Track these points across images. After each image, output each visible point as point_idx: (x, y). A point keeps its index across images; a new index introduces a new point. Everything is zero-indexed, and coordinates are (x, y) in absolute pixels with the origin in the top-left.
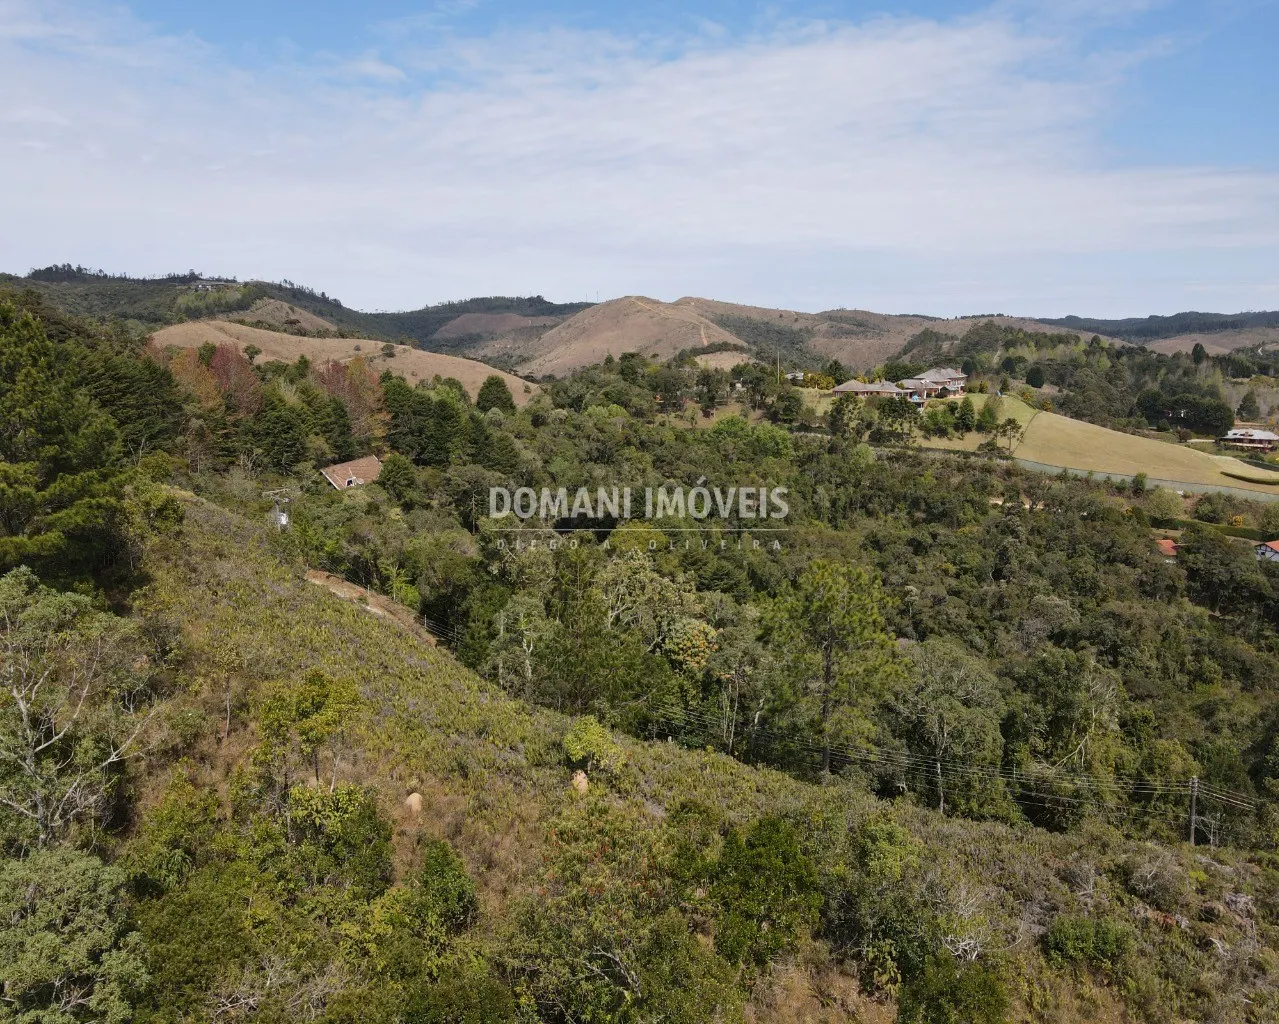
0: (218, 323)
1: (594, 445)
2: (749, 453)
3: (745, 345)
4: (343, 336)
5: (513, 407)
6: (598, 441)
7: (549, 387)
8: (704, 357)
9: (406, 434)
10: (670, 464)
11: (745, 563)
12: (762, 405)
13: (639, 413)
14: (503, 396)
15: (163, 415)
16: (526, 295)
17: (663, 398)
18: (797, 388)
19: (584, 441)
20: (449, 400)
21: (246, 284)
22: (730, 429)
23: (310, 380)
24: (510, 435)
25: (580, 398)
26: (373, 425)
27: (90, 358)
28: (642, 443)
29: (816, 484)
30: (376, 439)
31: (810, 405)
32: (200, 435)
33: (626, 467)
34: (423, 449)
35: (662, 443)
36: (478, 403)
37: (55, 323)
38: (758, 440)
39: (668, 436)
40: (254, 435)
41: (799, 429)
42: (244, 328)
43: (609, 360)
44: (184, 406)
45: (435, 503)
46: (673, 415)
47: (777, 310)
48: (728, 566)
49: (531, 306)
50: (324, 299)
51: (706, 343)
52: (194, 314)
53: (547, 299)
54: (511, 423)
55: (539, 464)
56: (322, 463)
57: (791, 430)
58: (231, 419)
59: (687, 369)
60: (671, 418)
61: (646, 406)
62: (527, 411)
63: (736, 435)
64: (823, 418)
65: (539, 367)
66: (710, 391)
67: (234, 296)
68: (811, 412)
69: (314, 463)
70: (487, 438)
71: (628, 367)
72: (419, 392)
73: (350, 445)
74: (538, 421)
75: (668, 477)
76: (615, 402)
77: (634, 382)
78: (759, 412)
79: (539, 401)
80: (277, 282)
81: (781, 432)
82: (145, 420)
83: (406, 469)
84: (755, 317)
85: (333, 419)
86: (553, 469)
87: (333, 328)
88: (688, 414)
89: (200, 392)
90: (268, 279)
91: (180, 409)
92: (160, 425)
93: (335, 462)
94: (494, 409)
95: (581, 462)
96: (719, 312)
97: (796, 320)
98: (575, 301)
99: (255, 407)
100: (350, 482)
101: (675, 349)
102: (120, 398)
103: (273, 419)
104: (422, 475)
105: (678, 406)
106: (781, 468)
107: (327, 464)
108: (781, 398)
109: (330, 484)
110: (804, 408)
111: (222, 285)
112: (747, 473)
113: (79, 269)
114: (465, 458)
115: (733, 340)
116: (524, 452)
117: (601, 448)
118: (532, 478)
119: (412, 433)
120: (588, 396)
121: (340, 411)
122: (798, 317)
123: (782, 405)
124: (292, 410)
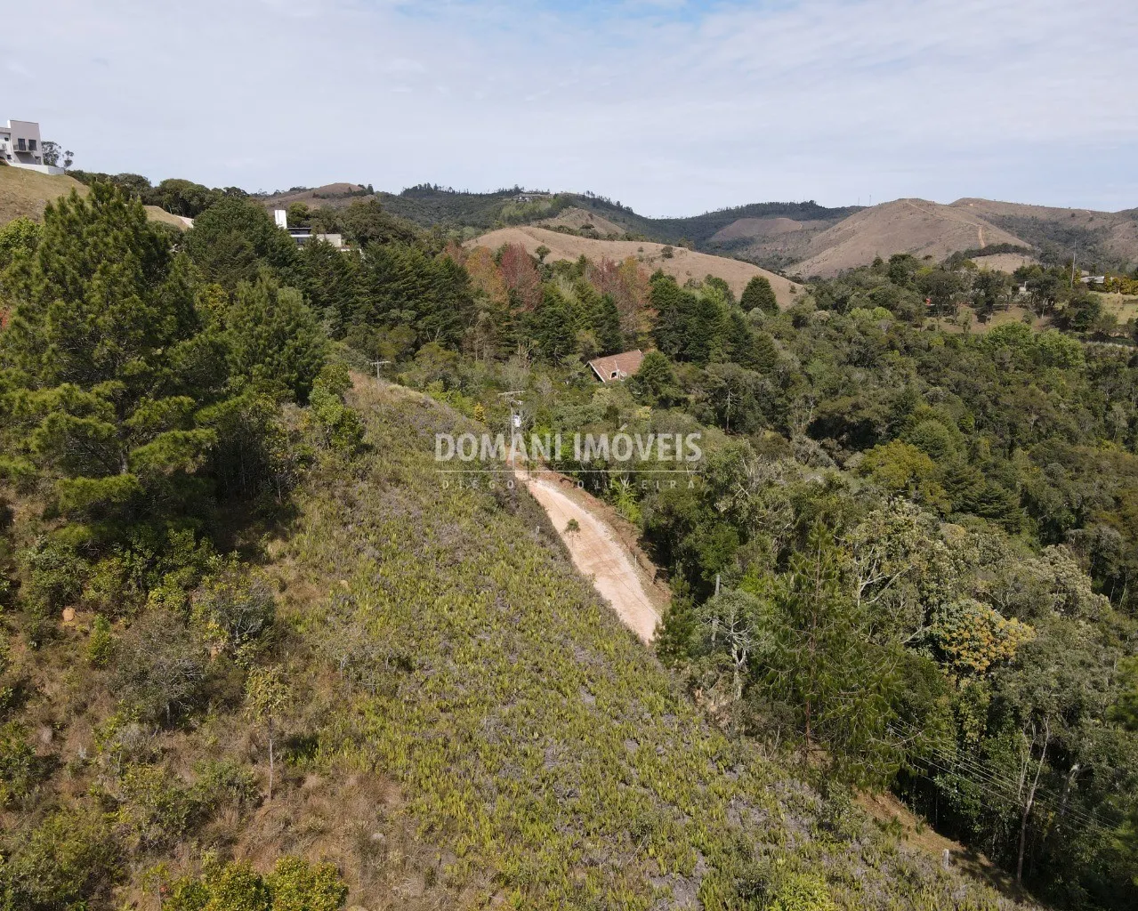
0: (530, 228)
1: (856, 348)
2: (1030, 362)
3: (1028, 246)
4: (629, 239)
5: (775, 307)
6: (860, 344)
7: (814, 288)
8: (980, 259)
9: (670, 331)
10: (937, 370)
11: (1018, 484)
12: (1049, 311)
13: (906, 316)
14: (767, 296)
15: (457, 308)
16: (799, 200)
17: (934, 301)
18: (1095, 293)
19: (845, 344)
20: (713, 299)
21: (556, 195)
22: (1009, 336)
23: (586, 278)
24: (770, 335)
25: (844, 300)
26: (640, 321)
27: (401, 258)
28: (907, 348)
29: (1111, 400)
30: (642, 334)
31: (1110, 312)
32: (487, 327)
33: (888, 372)
34: (686, 345)
35: (929, 349)
36: (742, 303)
37: (390, 228)
38: (1043, 348)
39: (937, 341)
40: (533, 327)
41: (1094, 338)
42: (549, 232)
43: (878, 262)
44: (475, 300)
45: (691, 398)
46: (944, 318)
47: (1069, 210)
48: (997, 486)
49: (803, 210)
50: (618, 208)
51: (983, 245)
52: (514, 221)
53: (819, 204)
54: (772, 323)
55: (797, 365)
56: (589, 356)
57: (1083, 339)
58: (513, 312)
59: (964, 271)
60: (941, 322)
61: (914, 308)
62: (789, 312)
63: (1015, 342)
64: (1125, 327)
65: (805, 269)
66: (988, 296)
67: (545, 206)
68: (1111, 319)
69: (582, 355)
70: (746, 338)
71: (898, 269)
72: (686, 291)
73: (618, 339)
74: (799, 322)
75: (934, 385)
76: (880, 305)
77: (903, 284)
78: (1044, 318)
79: (802, 302)
80: (581, 193)
81: (1070, 341)
82: (442, 312)
83: (664, 365)
84: (1043, 216)
85: (603, 315)
86: (810, 370)
87: (622, 232)
88: (961, 318)
89: (489, 288)
90: (574, 191)
91: (472, 303)
92: (455, 317)
93: (602, 355)
94: (756, 309)
95: (839, 365)
96: (1003, 212)
97: (1091, 219)
98: (847, 205)
99: (535, 302)
100: (614, 374)
101: (949, 250)
102: (423, 292)
103: (549, 314)
104: (680, 371)
105: (950, 310)
106: (1068, 381)
107: (594, 357)
108: (1074, 304)
109: (596, 375)
110: (1102, 315)
111: (538, 197)
112: (1026, 384)
113: (436, 187)
114: (725, 356)
115: (1014, 241)
116: (783, 353)
117: (863, 351)
118: (789, 379)
119: (676, 329)
120: (853, 297)
121: (611, 307)
122: (1093, 216)
123: (1076, 311)
124: (568, 305)
